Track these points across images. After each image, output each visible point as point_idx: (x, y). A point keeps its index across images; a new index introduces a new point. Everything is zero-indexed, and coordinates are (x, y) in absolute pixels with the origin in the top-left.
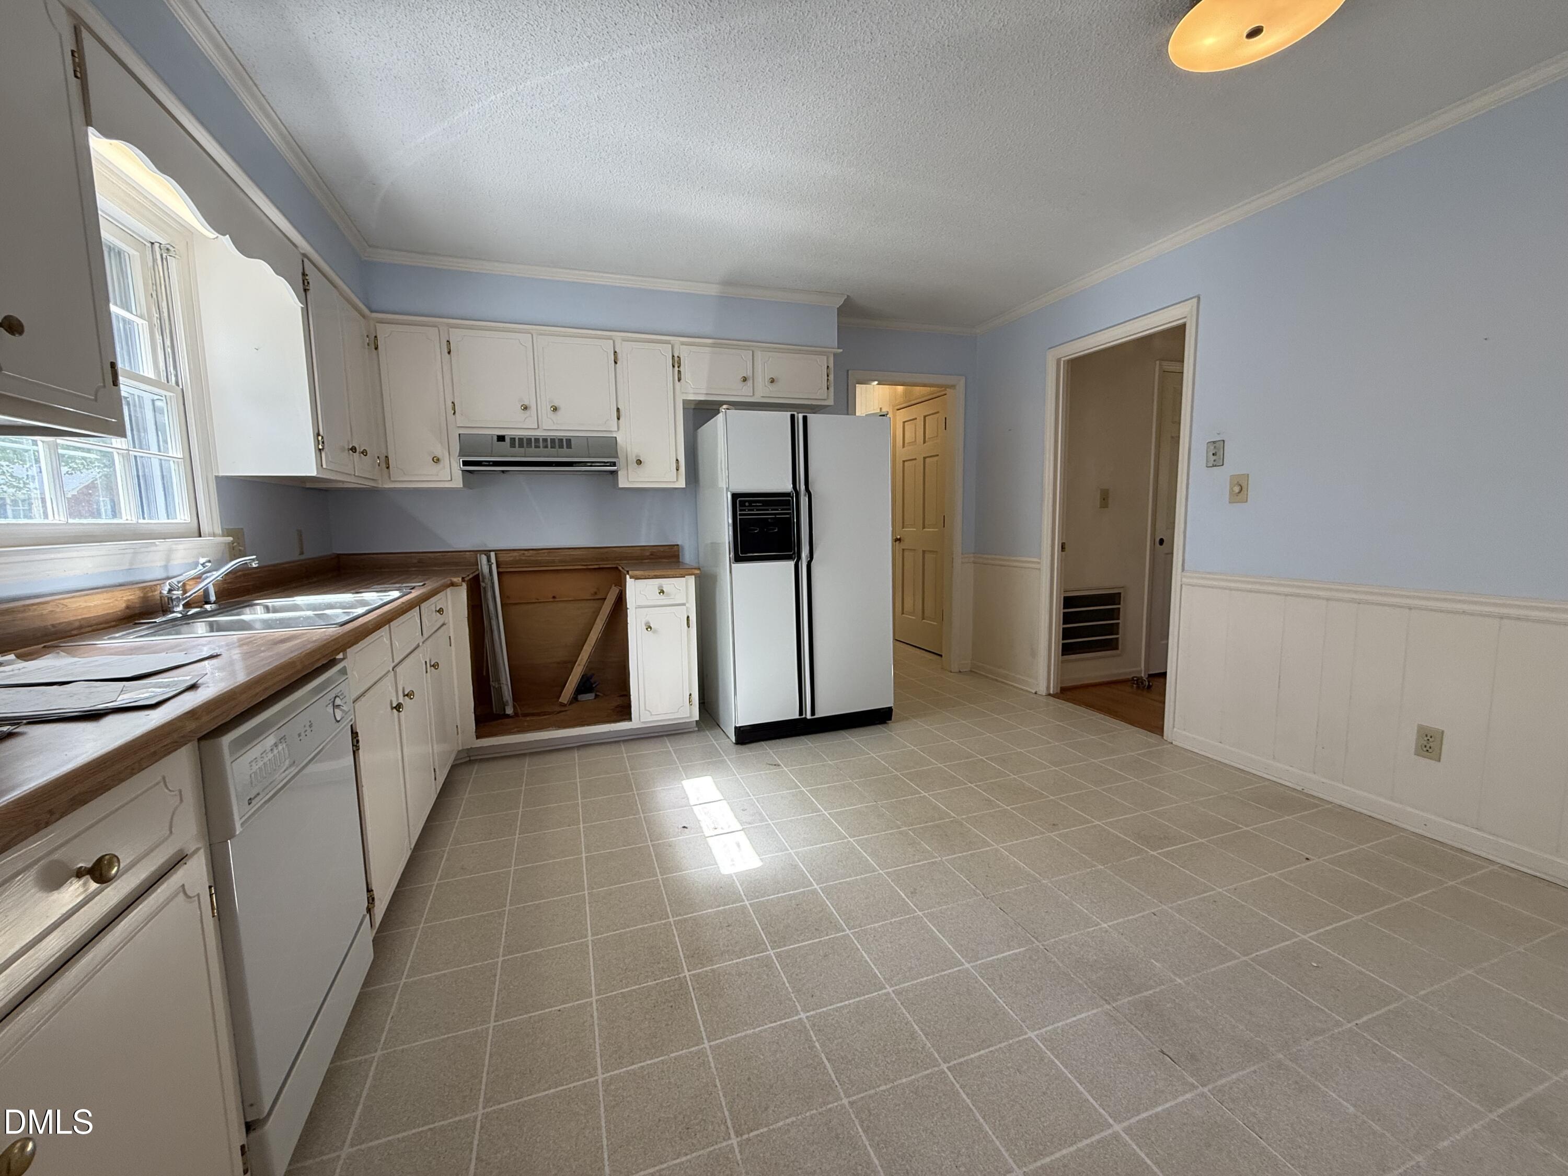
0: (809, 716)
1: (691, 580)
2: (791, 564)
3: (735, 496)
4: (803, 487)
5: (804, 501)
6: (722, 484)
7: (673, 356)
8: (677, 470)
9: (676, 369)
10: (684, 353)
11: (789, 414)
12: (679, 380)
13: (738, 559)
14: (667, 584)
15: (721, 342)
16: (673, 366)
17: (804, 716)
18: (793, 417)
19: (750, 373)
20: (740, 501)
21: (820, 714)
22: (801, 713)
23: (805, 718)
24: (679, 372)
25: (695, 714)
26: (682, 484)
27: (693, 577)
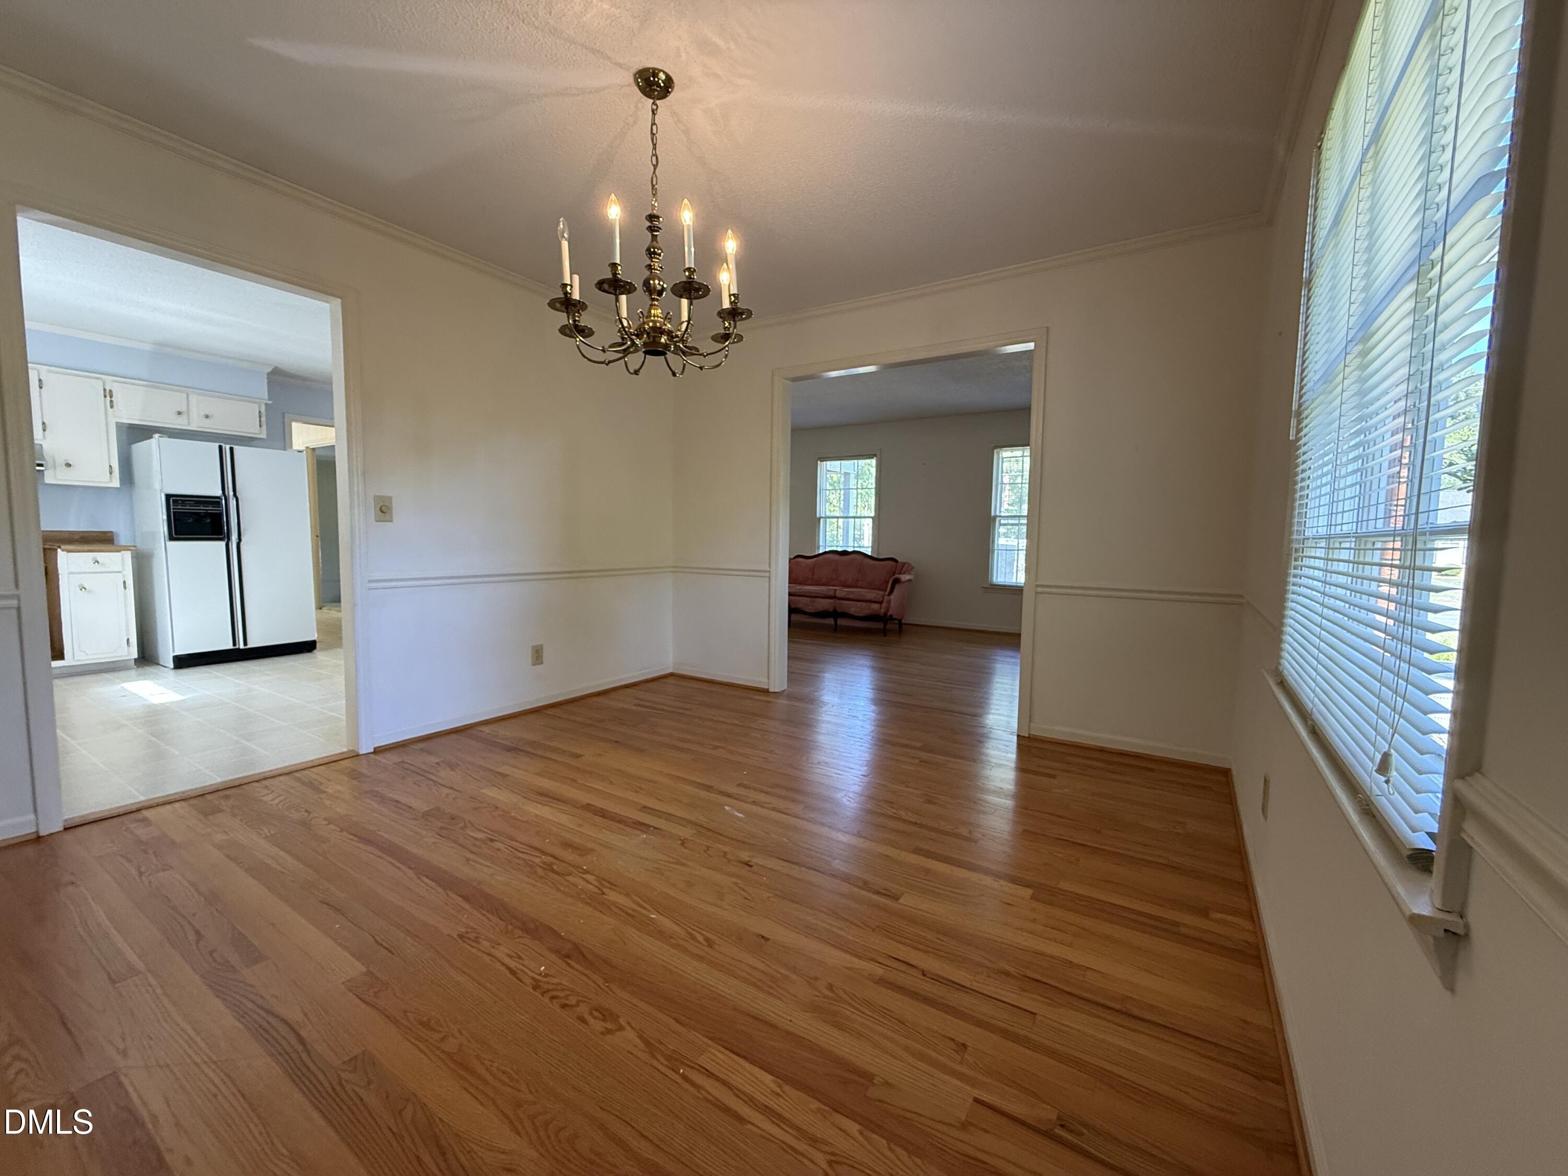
0: (242, 647)
1: (128, 555)
2: (223, 544)
3: (168, 497)
4: (231, 493)
5: (233, 503)
6: (157, 486)
7: (105, 390)
8: (111, 473)
9: (108, 398)
10: (117, 388)
11: (217, 445)
12: (112, 407)
13: (172, 538)
14: (100, 556)
15: (153, 384)
16: (105, 396)
17: (237, 647)
18: (220, 447)
19: (184, 409)
20: (173, 500)
21: (251, 645)
22: (234, 644)
23: (239, 649)
24: (111, 401)
25: (134, 653)
26: (116, 483)
27: (129, 552)
